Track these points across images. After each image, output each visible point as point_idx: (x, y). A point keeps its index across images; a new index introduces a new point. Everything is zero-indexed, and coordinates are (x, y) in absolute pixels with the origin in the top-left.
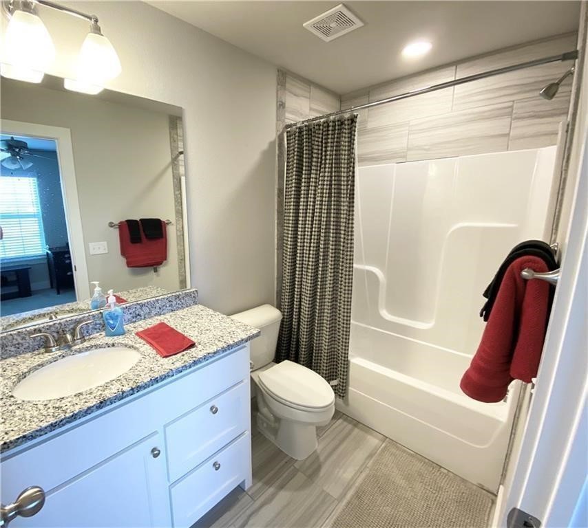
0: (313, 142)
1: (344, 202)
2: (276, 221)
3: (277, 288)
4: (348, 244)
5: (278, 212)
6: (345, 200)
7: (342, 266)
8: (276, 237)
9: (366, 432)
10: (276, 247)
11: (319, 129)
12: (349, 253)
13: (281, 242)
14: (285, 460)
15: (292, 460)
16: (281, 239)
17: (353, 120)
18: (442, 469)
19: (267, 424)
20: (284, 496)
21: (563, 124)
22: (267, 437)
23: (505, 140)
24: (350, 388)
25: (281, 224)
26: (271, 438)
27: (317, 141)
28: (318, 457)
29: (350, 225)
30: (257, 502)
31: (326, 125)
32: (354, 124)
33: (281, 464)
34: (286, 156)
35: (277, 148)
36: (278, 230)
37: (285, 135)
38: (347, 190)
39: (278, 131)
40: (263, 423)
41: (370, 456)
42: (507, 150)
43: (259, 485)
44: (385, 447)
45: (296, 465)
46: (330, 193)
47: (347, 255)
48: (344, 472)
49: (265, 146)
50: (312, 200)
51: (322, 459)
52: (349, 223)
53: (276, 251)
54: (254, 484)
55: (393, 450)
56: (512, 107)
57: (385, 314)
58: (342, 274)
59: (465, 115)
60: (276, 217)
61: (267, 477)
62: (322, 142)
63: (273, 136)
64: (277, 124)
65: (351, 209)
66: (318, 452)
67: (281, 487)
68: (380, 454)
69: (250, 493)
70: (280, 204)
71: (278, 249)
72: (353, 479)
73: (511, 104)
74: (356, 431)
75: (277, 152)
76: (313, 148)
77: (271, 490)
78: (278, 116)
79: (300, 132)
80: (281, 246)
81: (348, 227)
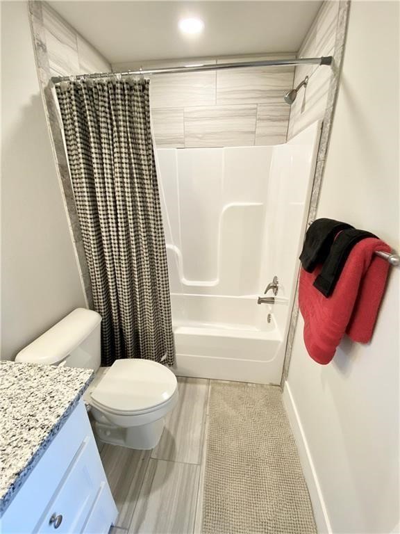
0: (97, 107)
1: (148, 189)
2: (66, 208)
3: (85, 285)
4: (158, 229)
5: (66, 196)
6: (149, 187)
7: (157, 252)
8: (70, 228)
9: (195, 383)
10: (73, 240)
11: (103, 90)
12: (160, 239)
13: (77, 233)
14: (142, 457)
15: (148, 452)
16: (78, 228)
17: (144, 86)
18: (249, 385)
19: (111, 430)
20: (154, 499)
21: (319, 122)
22: (115, 444)
23: (251, 136)
24: (176, 355)
25: (73, 211)
26: (119, 442)
27: (102, 106)
28: (169, 433)
29: (158, 210)
30: (131, 529)
31: (111, 86)
32: (146, 92)
33: (139, 465)
34: (61, 122)
35: (45, 107)
36: (71, 218)
37: (54, 91)
38: (150, 176)
39: (41, 82)
40: (105, 433)
41: (206, 403)
42: (254, 145)
43: (126, 506)
44: (213, 388)
45: (154, 456)
46: (131, 174)
47: (159, 241)
48: (193, 433)
49: (26, 100)
50: (110, 181)
51: (172, 432)
52: (156, 208)
53: (74, 244)
54: (120, 511)
55: (219, 388)
56: (256, 109)
57: (185, 281)
58: (157, 259)
59: (225, 110)
60: (65, 203)
61: (130, 492)
62: (109, 108)
63: (36, 89)
64: (38, 72)
65: (156, 192)
66: (167, 427)
67: (148, 492)
68: (211, 397)
69: (119, 525)
70: (67, 186)
71: (76, 242)
72: (203, 433)
73: (255, 106)
74: (188, 385)
75: (47, 113)
76: (98, 116)
77: (140, 502)
78: (37, 60)
79: (77, 90)
80: (79, 237)
81: (156, 212)
